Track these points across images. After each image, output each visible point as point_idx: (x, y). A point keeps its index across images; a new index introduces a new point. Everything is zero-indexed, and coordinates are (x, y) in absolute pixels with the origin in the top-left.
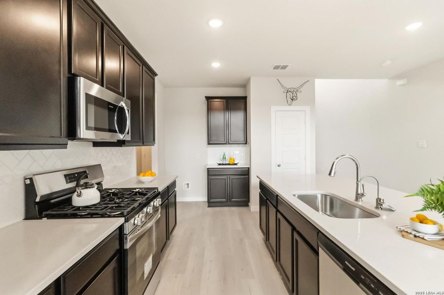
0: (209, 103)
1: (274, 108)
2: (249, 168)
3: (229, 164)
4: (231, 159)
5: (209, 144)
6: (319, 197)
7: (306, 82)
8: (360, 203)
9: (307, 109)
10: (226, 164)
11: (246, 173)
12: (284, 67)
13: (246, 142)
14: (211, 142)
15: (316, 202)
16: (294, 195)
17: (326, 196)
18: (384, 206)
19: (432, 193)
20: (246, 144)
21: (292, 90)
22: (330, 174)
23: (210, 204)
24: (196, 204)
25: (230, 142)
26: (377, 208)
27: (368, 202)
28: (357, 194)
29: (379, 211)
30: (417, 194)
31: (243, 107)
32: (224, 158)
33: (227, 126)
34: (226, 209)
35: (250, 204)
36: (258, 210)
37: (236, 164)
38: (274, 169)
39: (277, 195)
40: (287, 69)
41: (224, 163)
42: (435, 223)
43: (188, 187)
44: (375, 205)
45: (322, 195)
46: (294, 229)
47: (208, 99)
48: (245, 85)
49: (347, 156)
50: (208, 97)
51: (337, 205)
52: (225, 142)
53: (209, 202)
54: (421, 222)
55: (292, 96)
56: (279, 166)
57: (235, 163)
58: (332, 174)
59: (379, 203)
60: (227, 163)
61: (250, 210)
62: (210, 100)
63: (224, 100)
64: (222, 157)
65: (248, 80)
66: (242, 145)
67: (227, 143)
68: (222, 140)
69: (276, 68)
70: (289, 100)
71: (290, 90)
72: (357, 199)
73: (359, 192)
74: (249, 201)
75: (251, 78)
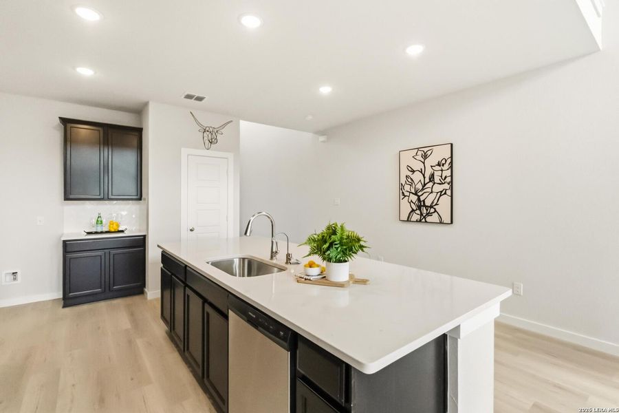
0: (68, 129)
1: (185, 151)
2: (145, 236)
3: (107, 232)
4: (112, 223)
5: (66, 198)
6: (236, 262)
7: (228, 123)
8: (274, 261)
9: (230, 156)
10: (102, 233)
11: (140, 243)
12: (200, 99)
13: (140, 197)
14: (71, 197)
15: (232, 268)
16: (208, 263)
17: (244, 259)
18: (292, 261)
19: (314, 241)
20: (140, 199)
21: (211, 129)
22: (246, 234)
23: (69, 300)
24: (36, 306)
25: (110, 197)
26: (287, 263)
27: (280, 259)
28: (272, 252)
29: (288, 266)
30: (306, 243)
31: (135, 142)
32: (99, 222)
33: (106, 169)
34: (102, 305)
35: (146, 290)
36: (159, 296)
37: (122, 231)
38: (185, 233)
39: (186, 266)
40: (203, 101)
41: (99, 230)
42: (318, 266)
43: (15, 279)
44: (285, 261)
45: (240, 258)
46: (205, 301)
47: (65, 121)
48: (140, 111)
49: (264, 213)
50: (67, 119)
51: (255, 267)
52: (102, 196)
53: (65, 298)
54: (311, 267)
55: (211, 137)
56: (191, 230)
57: (120, 229)
58: (248, 234)
59: (288, 257)
60: (105, 229)
61: (146, 299)
62: (69, 125)
63: (100, 129)
64: (94, 221)
65: (146, 104)
66: (134, 202)
67: (105, 197)
68: (95, 193)
69: (189, 97)
70: (207, 142)
71: (207, 129)
72: (272, 258)
73: (274, 251)
74: (144, 285)
75: (150, 103)
